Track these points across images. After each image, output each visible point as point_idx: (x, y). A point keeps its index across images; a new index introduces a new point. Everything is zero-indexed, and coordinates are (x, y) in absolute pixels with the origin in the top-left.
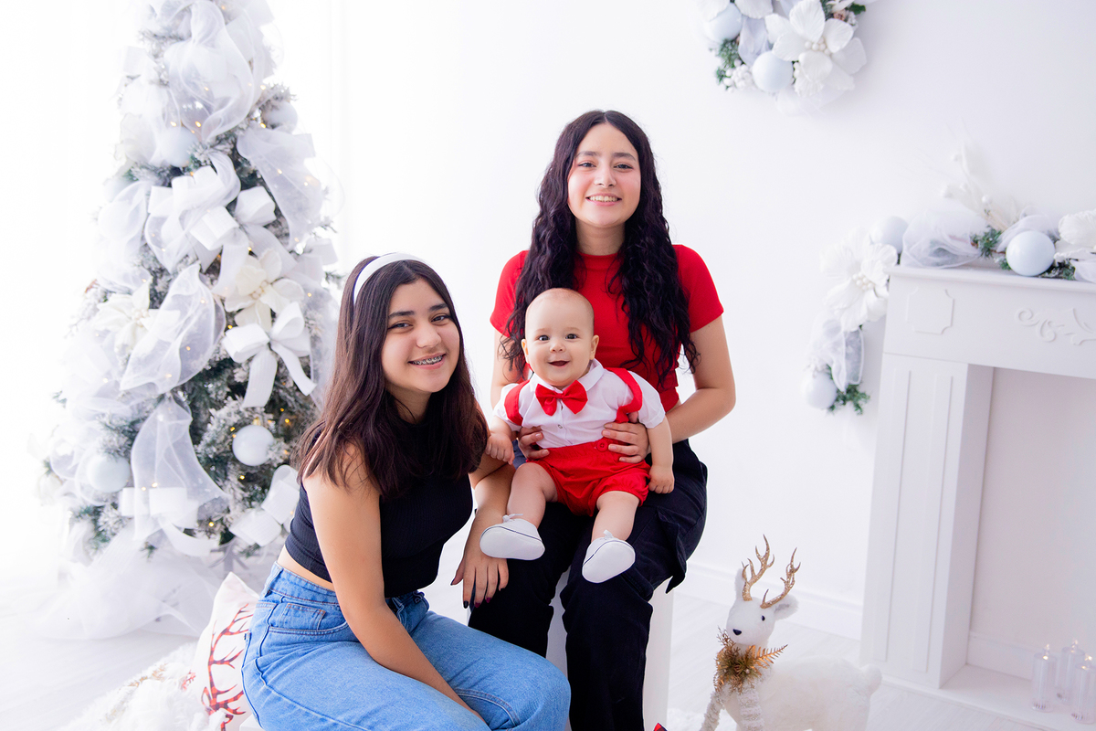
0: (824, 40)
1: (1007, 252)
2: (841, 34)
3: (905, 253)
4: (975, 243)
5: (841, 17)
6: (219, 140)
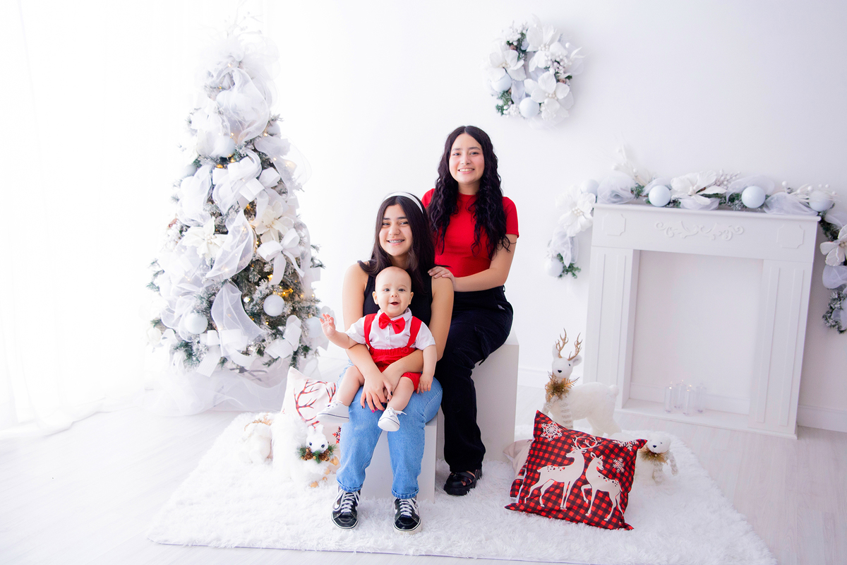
0: (555, 93)
1: (649, 196)
2: (563, 91)
3: (599, 196)
4: (632, 191)
5: (563, 82)
6: (248, 143)
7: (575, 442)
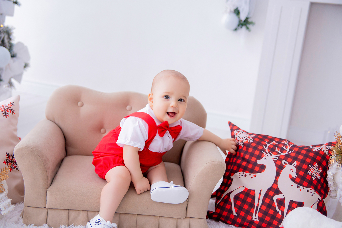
7: (266, 149)
